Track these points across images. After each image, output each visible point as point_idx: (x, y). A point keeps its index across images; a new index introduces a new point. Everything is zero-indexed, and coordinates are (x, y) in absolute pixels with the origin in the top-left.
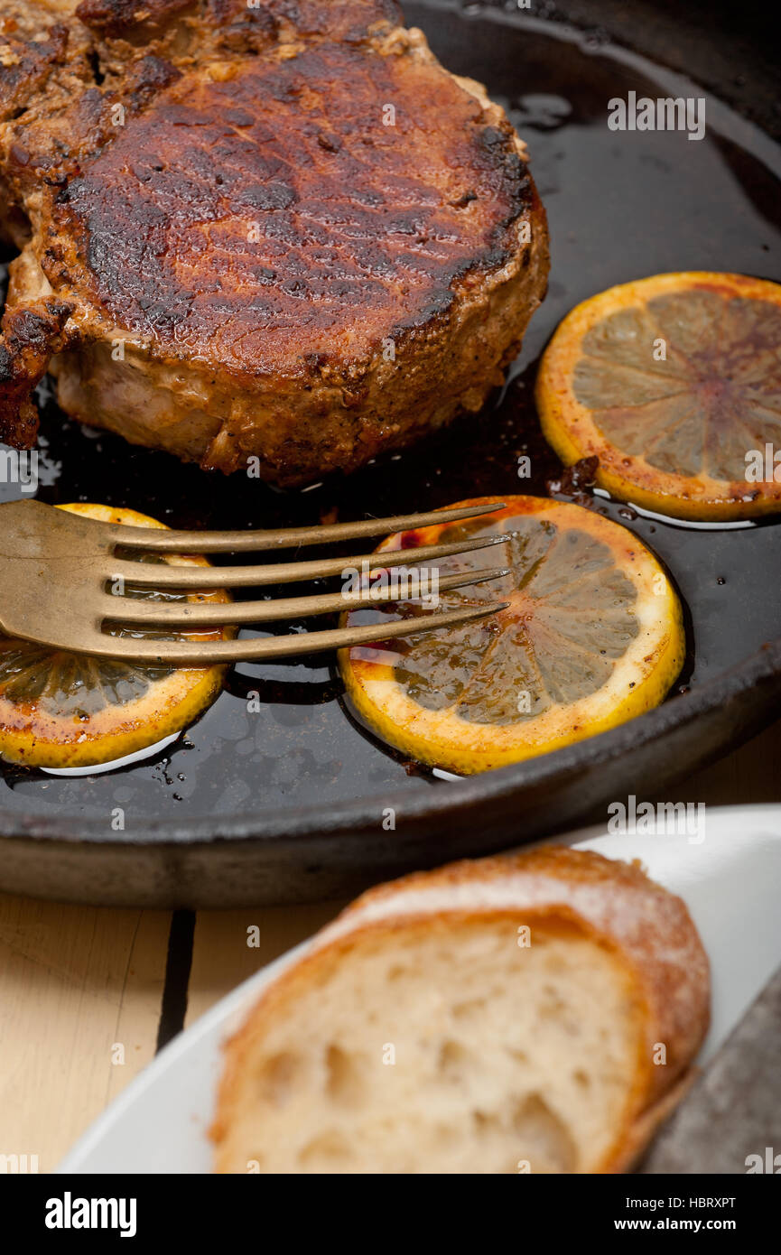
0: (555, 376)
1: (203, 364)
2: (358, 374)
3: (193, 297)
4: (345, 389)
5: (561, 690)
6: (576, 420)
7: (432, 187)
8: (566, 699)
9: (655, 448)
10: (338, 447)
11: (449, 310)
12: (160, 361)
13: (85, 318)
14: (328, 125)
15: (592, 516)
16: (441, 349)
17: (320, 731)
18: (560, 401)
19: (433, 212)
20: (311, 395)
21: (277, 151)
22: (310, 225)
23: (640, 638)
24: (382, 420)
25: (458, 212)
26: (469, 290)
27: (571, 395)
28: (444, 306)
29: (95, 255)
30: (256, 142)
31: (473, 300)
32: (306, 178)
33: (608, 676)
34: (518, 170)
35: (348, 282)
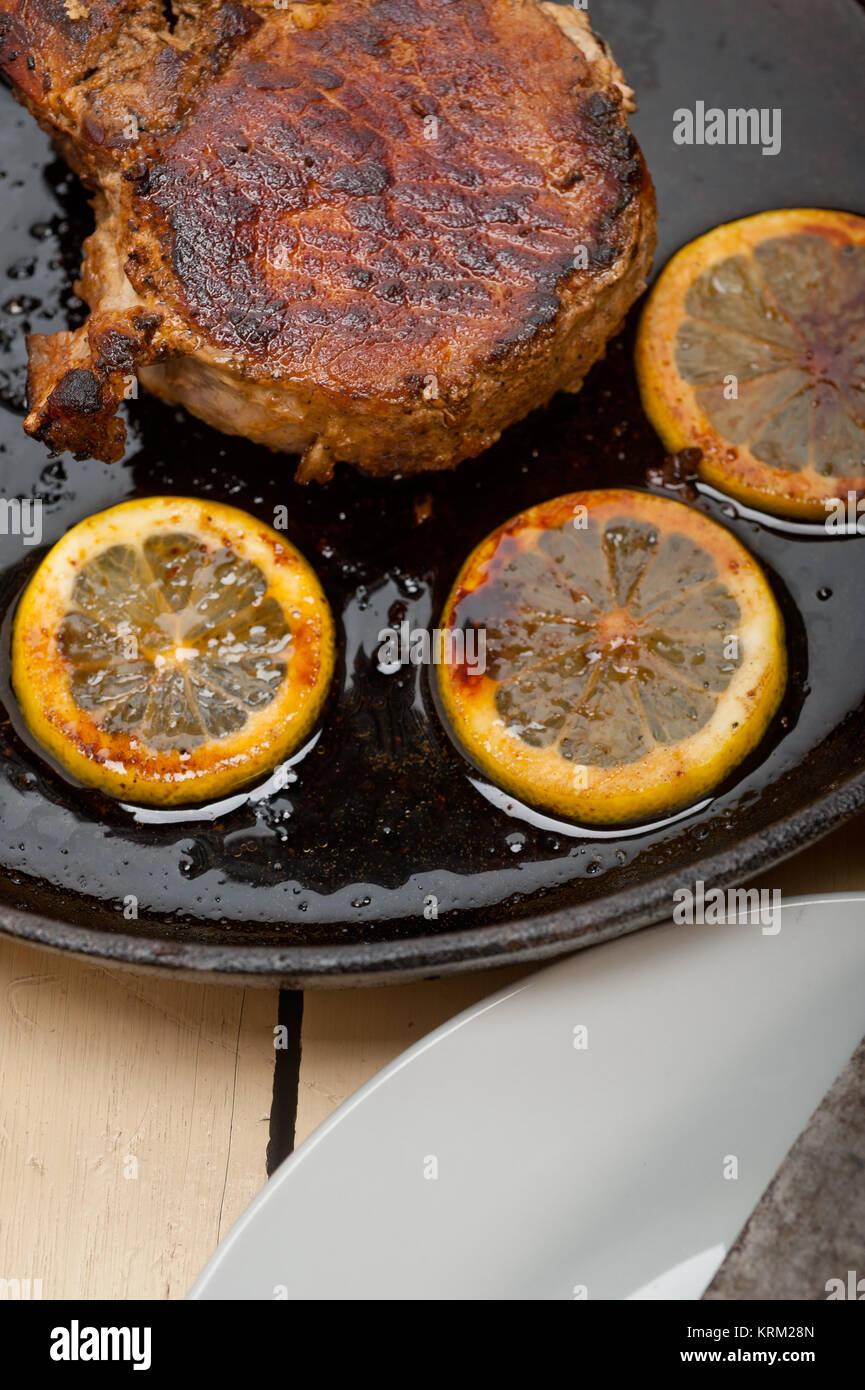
0: (656, 342)
1: (298, 385)
2: (460, 397)
3: (285, 306)
4: (446, 410)
5: (665, 728)
6: (679, 400)
7: (534, 163)
8: (669, 738)
9: (760, 434)
10: (437, 459)
11: (554, 320)
12: (254, 381)
13: (175, 330)
14: (422, 84)
15: (696, 517)
16: (546, 360)
17: (422, 761)
18: (662, 375)
19: (536, 195)
20: (410, 418)
21: (368, 119)
22: (406, 212)
23: (742, 668)
24: (482, 431)
25: (561, 195)
26: (573, 293)
27: (674, 368)
28: (548, 317)
29: (181, 261)
30: (344, 108)
31: (579, 304)
32: (400, 153)
33: (710, 712)
34: (627, 150)
35: (446, 284)
